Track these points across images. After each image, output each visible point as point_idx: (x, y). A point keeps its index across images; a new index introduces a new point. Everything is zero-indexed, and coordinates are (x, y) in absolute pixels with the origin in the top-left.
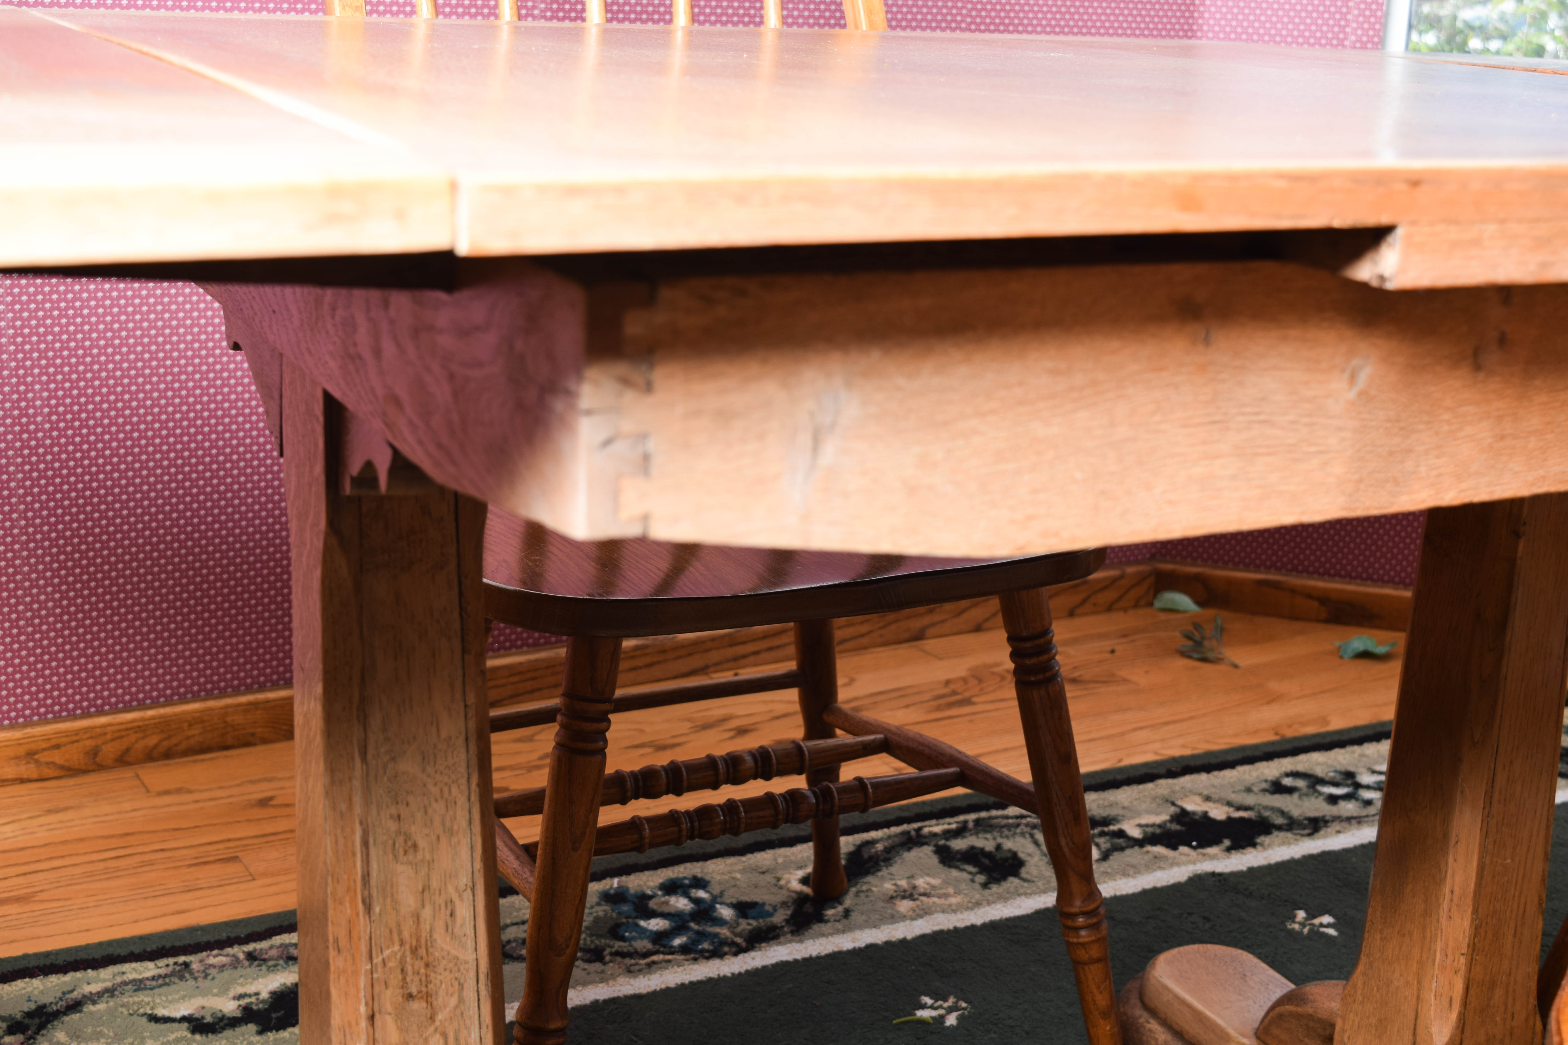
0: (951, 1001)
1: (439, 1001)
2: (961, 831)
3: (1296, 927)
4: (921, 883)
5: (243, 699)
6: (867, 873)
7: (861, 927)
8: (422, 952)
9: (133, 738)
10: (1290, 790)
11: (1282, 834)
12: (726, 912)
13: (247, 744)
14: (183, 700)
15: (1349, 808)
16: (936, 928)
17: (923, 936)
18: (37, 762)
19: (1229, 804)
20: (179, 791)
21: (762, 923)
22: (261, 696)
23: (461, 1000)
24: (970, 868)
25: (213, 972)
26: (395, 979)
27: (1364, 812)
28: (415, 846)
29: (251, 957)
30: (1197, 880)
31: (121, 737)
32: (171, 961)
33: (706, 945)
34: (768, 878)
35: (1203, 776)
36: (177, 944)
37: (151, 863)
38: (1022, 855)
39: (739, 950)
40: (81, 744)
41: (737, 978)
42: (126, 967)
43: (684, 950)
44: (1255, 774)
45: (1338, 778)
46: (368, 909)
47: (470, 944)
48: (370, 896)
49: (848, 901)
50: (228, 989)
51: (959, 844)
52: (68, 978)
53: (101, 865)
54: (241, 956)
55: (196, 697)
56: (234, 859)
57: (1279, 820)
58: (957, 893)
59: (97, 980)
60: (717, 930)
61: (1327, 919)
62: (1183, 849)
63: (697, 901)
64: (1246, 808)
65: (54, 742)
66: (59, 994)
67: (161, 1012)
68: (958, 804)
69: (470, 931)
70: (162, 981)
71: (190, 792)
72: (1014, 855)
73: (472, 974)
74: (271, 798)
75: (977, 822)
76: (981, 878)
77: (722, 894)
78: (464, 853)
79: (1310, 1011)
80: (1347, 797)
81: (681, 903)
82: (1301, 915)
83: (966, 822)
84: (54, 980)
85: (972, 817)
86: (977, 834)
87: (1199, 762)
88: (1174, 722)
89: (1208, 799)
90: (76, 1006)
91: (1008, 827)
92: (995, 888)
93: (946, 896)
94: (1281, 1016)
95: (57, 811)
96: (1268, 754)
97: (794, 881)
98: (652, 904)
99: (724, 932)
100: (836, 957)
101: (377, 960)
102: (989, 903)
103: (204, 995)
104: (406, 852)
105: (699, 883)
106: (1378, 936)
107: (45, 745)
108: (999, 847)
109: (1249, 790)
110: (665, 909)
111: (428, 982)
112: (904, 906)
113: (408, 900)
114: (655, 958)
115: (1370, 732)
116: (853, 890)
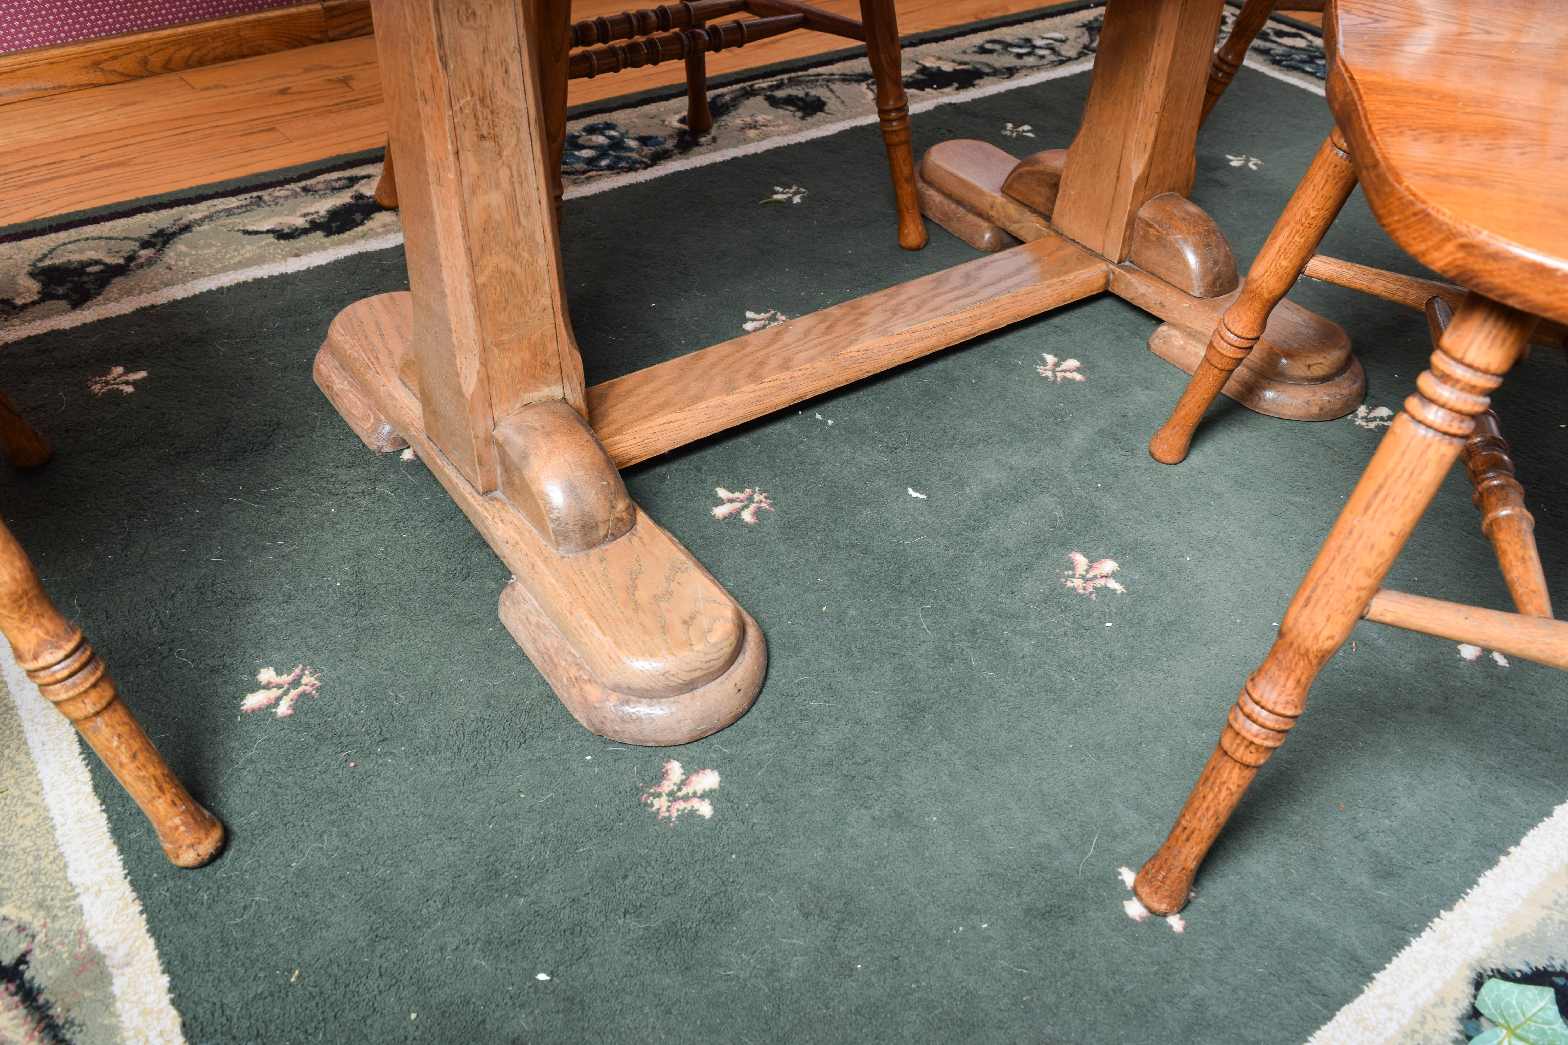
0: (794, 188)
1: (504, 140)
2: (780, 86)
3: (1008, 133)
4: (760, 118)
5: (249, 18)
6: (722, 114)
7: (725, 148)
8: (488, 101)
9: (172, 49)
10: (991, 51)
11: (990, 78)
12: (633, 144)
13: (259, 53)
14: (203, 19)
15: (1030, 61)
16: (776, 145)
17: (768, 151)
18: (102, 70)
19: (953, 61)
20: (217, 87)
21: (658, 148)
22: (262, 15)
23: (519, 140)
24: (791, 108)
25: (281, 201)
26: (470, 123)
27: (1040, 63)
28: (474, 13)
29: (305, 189)
30: (940, 108)
31: (163, 49)
32: (248, 196)
33: (623, 164)
34: (656, 120)
35: (934, 45)
36: (248, 185)
37: (211, 135)
38: (823, 99)
39: (647, 166)
40: (133, 55)
41: (648, 183)
42: (216, 201)
43: (609, 168)
44: (967, 42)
45: (1021, 42)
46: (445, 65)
47: (522, 95)
48: (445, 55)
49: (714, 132)
50: (295, 211)
51: (780, 94)
52: (175, 210)
53: (175, 139)
54: (298, 190)
55: (212, 18)
56: (272, 129)
57: (987, 70)
58: (785, 123)
59: (197, 211)
60: (629, 154)
61: (1026, 127)
62: (928, 90)
63: (611, 138)
64: (965, 64)
65: (111, 54)
66: (172, 222)
67: (251, 228)
68: (775, 68)
69: (521, 86)
70: (245, 209)
71: (225, 87)
72: (819, 99)
73: (525, 120)
74: (288, 89)
75: (790, 79)
76: (799, 114)
77: (627, 132)
78: (511, 19)
79: (1042, 168)
80: (1028, 54)
81: (600, 139)
82: (1010, 126)
83: (782, 80)
84: (164, 213)
85: (785, 77)
86: (791, 87)
87: (930, 36)
88: (908, 13)
89: (939, 58)
90: (187, 228)
91: (811, 81)
92: (809, 119)
93: (778, 126)
94: (1020, 175)
95: (129, 104)
96: (974, 30)
97: (674, 121)
98: (580, 141)
99: (634, 155)
100: (712, 167)
101: (456, 108)
102: (808, 129)
103: (280, 214)
104: (468, 19)
105: (610, 126)
106: (1097, 108)
107: (105, 57)
108: (807, 94)
109: (964, 52)
110: (591, 144)
111: (494, 126)
112: (752, 133)
113: (474, 59)
114: (591, 174)
115: (1037, 14)
116: (715, 125)
